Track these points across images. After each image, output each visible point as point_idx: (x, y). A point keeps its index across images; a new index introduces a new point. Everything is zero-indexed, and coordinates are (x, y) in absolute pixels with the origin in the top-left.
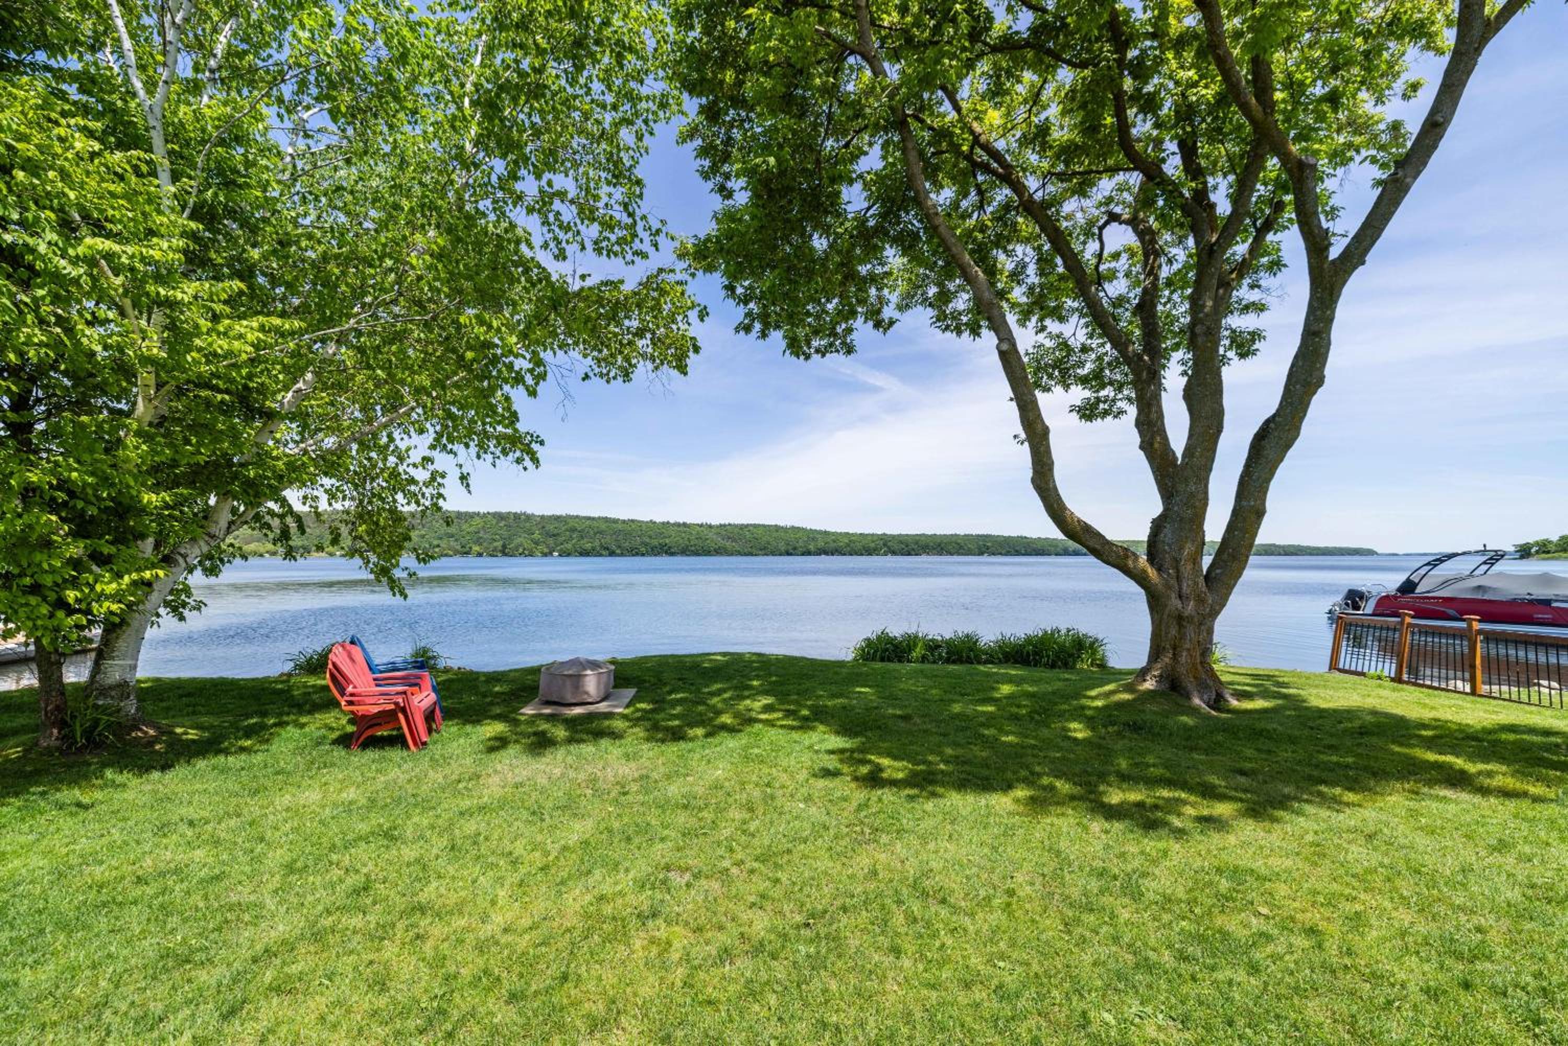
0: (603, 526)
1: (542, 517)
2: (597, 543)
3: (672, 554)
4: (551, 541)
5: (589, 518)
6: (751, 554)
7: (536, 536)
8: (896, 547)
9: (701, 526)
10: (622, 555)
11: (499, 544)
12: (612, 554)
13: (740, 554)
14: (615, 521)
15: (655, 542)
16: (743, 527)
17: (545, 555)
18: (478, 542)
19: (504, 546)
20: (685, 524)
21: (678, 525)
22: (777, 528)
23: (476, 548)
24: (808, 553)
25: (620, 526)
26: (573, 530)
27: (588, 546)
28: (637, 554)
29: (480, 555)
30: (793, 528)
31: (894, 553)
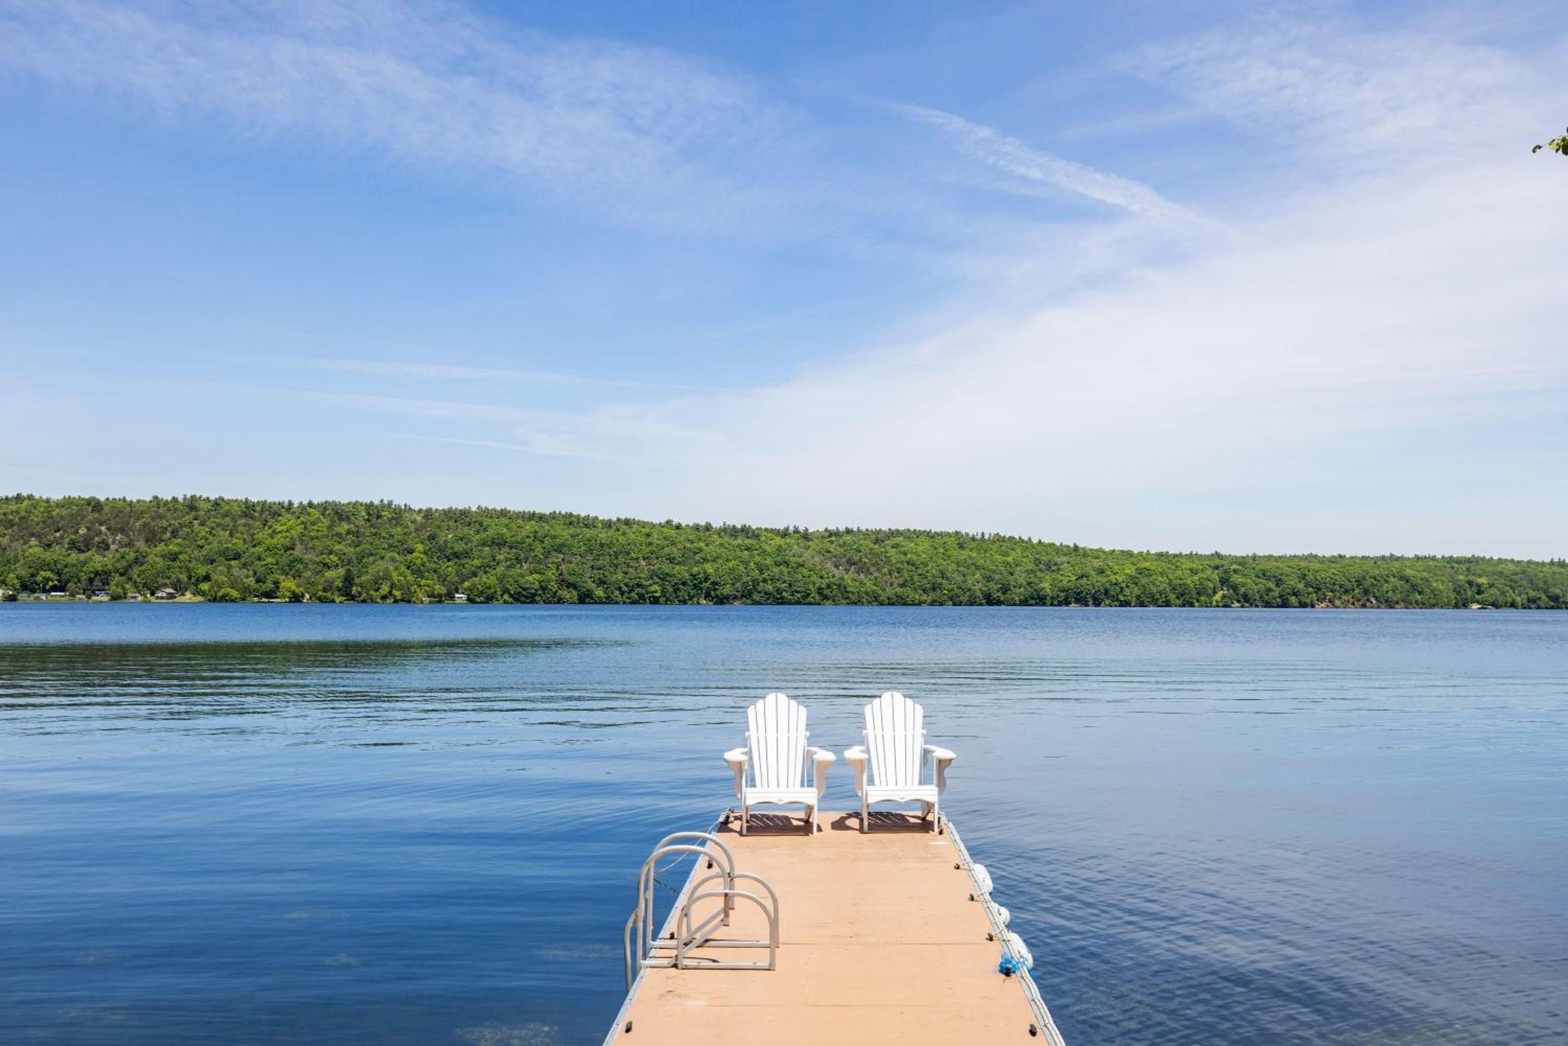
0: (564, 534)
1: (428, 514)
2: (551, 574)
3: (722, 600)
4: (449, 568)
5: (532, 516)
6: (903, 602)
7: (418, 556)
8: (1250, 584)
9: (785, 534)
10: (609, 601)
11: (335, 575)
12: (585, 598)
13: (876, 600)
14: (589, 523)
15: (682, 572)
16: (879, 537)
17: (438, 599)
18: (292, 568)
19: (348, 580)
20: (745, 531)
21: (733, 532)
22: (961, 541)
23: (288, 584)
24: (1040, 600)
25: (603, 536)
26: (499, 543)
27: (532, 580)
28: (641, 600)
29: (296, 599)
30: (998, 539)
31: (1247, 600)
